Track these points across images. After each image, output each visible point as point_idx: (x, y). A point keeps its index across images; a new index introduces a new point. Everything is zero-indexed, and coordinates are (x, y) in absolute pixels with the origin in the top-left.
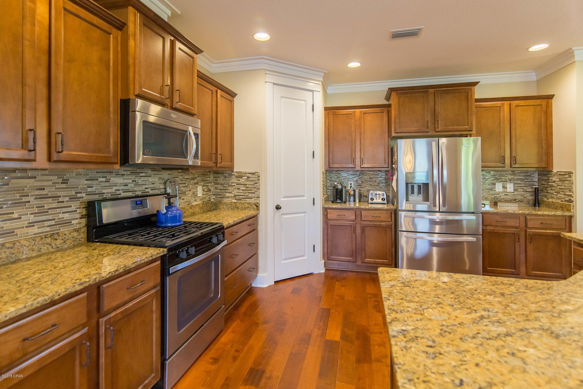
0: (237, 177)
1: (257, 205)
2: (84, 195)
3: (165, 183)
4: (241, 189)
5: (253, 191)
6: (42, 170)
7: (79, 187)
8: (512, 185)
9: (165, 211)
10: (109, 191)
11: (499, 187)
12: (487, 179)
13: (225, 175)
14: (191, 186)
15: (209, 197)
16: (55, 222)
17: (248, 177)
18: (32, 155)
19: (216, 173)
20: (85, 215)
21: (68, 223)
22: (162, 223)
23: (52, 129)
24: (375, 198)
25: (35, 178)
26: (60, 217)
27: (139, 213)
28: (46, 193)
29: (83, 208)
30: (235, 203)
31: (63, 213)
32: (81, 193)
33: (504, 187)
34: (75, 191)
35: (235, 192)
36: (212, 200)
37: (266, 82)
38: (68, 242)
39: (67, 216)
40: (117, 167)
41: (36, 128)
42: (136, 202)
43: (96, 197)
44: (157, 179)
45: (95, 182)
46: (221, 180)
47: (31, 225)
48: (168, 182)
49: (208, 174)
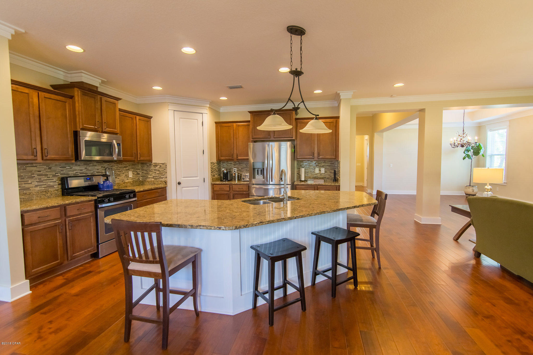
0: (154, 166)
1: (166, 182)
2: (59, 174)
3: (105, 169)
4: (157, 173)
5: (163, 174)
6: (40, 163)
7: (57, 171)
8: (324, 169)
9: (102, 183)
10: (72, 173)
11: (317, 171)
12: (311, 165)
13: (147, 165)
14: (124, 171)
15: (138, 178)
16: (47, 186)
17: (161, 166)
18: (36, 158)
19: (142, 164)
20: (61, 184)
21: (52, 187)
22: (101, 189)
23: (43, 147)
24: (245, 178)
25: (37, 167)
26: (49, 184)
27: (89, 184)
28: (42, 173)
29: (59, 180)
30: (153, 181)
31: (50, 182)
32: (58, 173)
33: (320, 170)
34: (55, 172)
35: (154, 175)
36: (141, 180)
37: (169, 110)
38: (53, 195)
39: (52, 184)
40: (74, 161)
41: (36, 147)
42: (87, 178)
43: (66, 176)
44: (100, 167)
45: (64, 169)
46: (145, 168)
47: (36, 186)
48: (107, 169)
49: (137, 164)
